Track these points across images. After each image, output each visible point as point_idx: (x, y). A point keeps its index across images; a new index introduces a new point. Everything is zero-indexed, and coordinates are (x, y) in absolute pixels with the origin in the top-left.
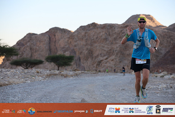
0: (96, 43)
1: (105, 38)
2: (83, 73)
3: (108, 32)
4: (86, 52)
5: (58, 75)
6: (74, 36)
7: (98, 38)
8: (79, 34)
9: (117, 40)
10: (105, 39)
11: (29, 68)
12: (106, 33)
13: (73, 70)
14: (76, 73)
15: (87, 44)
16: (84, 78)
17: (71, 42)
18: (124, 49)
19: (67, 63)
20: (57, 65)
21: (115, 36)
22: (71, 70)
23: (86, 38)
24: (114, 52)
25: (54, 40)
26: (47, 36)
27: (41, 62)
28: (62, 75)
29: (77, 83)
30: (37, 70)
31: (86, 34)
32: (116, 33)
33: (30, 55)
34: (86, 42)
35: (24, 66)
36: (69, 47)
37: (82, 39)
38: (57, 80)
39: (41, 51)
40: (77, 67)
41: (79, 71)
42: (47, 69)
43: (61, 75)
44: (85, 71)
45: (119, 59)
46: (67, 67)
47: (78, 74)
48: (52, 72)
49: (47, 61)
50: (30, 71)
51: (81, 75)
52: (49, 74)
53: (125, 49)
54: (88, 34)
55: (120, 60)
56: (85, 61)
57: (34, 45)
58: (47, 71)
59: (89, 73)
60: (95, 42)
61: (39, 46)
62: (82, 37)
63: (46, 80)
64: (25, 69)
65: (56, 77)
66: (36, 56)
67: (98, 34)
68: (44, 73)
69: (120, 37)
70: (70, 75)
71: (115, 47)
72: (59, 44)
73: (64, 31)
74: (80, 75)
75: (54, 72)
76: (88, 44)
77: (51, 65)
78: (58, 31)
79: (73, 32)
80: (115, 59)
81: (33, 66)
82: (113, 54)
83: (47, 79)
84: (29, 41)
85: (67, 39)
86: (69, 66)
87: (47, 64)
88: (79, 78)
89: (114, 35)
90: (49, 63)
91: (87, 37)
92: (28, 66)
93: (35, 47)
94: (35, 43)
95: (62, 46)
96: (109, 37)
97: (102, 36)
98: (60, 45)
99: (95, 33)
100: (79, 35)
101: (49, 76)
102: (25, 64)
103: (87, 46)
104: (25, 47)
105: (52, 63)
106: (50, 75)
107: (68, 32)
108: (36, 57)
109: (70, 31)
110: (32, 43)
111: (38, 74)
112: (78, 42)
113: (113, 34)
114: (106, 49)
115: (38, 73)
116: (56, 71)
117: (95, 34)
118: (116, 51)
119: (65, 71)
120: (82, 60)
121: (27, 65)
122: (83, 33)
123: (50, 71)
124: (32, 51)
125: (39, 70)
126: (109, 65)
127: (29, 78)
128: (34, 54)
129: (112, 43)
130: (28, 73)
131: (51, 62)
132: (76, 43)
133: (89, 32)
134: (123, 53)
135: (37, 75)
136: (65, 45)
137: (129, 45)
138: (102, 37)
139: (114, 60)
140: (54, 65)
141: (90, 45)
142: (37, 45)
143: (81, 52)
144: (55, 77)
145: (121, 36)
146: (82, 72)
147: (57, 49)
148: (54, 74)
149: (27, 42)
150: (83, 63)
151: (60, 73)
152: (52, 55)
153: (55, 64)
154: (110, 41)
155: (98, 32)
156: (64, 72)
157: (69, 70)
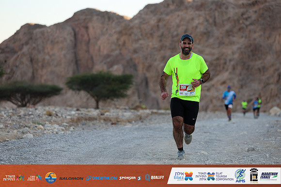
1: (205, 31)
2: (156, 113)
3: (211, 17)
5: (96, 119)
6: (132, 28)
8: (144, 24)
9: (234, 36)
10: (205, 33)
11: (28, 105)
12: (207, 21)
13: (131, 107)
14: (139, 113)
15: (162, 48)
16: (158, 125)
17: (124, 43)
18: (249, 56)
19: (117, 93)
20: (93, 96)
21: (228, 26)
22: (127, 108)
23: (160, 33)
24: (228, 63)
25: (86, 37)
26: (69, 29)
27: (55, 91)
28: (106, 120)
29: (142, 138)
30: (47, 108)
31: (161, 24)
32: (229, 18)
33: (30, 75)
34: (161, 41)
35: (17, 100)
36: (121, 54)
38: (95, 131)
39: (56, 66)
40: (141, 100)
41: (146, 109)
42: (71, 106)
43: (104, 120)
44: (159, 109)
45: (239, 81)
46: (117, 101)
47: (143, 115)
48: (82, 112)
49: (71, 88)
50: (32, 112)
51: (150, 120)
52: (75, 118)
53: (253, 55)
54: (165, 23)
55: (240, 83)
57: (39, 52)
58: (71, 110)
61: (51, 53)
62: (152, 29)
63: (69, 130)
64: (19, 106)
65: (93, 124)
66: (45, 77)
67: (188, 22)
68: (64, 116)
69: (240, 29)
70: (124, 118)
71: (230, 52)
72: (97, 48)
73: (108, 17)
74: (149, 118)
75: (87, 113)
76: (166, 46)
77: (81, 98)
78: (95, 18)
79: (129, 19)
80: (230, 79)
81: (37, 100)
82: (223, 68)
83: (72, 129)
84: (27, 43)
85: (115, 36)
86: (122, 99)
87: (69, 94)
88: (146, 125)
89: (225, 23)
90: (74, 92)
91: (161, 31)
92: (26, 100)
93: (40, 57)
94: (40, 48)
95: (105, 52)
96: (214, 28)
97: (196, 27)
98: (99, 50)
99: (180, 21)
100: (142, 26)
101: (76, 122)
102: (18, 95)
103: (162, 52)
104: (18, 56)
105: (83, 93)
106: (79, 120)
107: (117, 19)
108: (45, 80)
109: (122, 17)
110: (34, 48)
111: (50, 118)
112: (141, 42)
113: (223, 21)
114: (209, 58)
115: (50, 115)
116: (93, 110)
117: (182, 23)
118: (230, 60)
119: (112, 111)
120: (151, 85)
121: (23, 99)
122: (153, 21)
123: (78, 110)
124: (35, 66)
125: (51, 109)
126: (216, 94)
127: (29, 127)
128: (40, 71)
129: (221, 43)
130: (27, 117)
131: (79, 90)
132: (136, 46)
133: (168, 18)
135: (47, 121)
136: (112, 50)
137: (261, 46)
138: (198, 30)
139: (228, 82)
140: (86, 98)
141: (169, 49)
142: (46, 51)
143: (150, 66)
144: (91, 124)
145: (243, 25)
146: (152, 113)
147: (92, 58)
148: (87, 117)
149: (23, 45)
150: (155, 92)
151: (102, 115)
152: (82, 73)
153: (89, 95)
154: (218, 38)
155: (188, 17)
156: (112, 113)
157: (123, 109)
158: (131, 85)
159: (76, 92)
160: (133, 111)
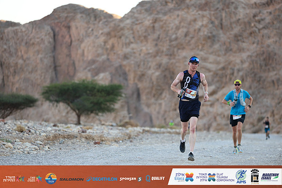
0: (184, 48)
1: (210, 35)
2: (148, 131)
3: (216, 18)
4: (154, 74)
5: (77, 137)
6: (122, 29)
7: (191, 36)
8: (136, 24)
9: (244, 42)
10: (209, 38)
12: (212, 23)
13: (119, 124)
14: (128, 131)
15: (157, 53)
16: (149, 146)
17: (113, 47)
18: (261, 66)
19: (103, 106)
20: (74, 110)
21: (237, 30)
22: (114, 124)
23: (155, 36)
24: (235, 74)
25: (67, 39)
26: (47, 28)
27: (29, 102)
28: (89, 138)
30: (18, 123)
31: (157, 25)
32: (239, 19)
34: (156, 45)
36: (108, 59)
37: (145, 37)
38: (74, 151)
39: (31, 72)
40: (131, 115)
41: (136, 126)
42: (45, 121)
43: (86, 138)
44: (153, 126)
46: (102, 116)
47: (132, 134)
48: (61, 128)
49: (48, 99)
52: (51, 135)
53: (266, 65)
54: (161, 23)
56: (153, 100)
57: (11, 55)
58: (46, 126)
59: (164, 133)
60: (181, 47)
61: (25, 57)
62: (146, 31)
63: (43, 150)
66: (16, 86)
67: (190, 24)
68: (38, 133)
69: (251, 34)
70: (109, 137)
71: (238, 61)
72: (80, 51)
73: (95, 15)
74: (140, 137)
75: (66, 130)
76: (163, 52)
77: (59, 111)
78: (79, 16)
79: (119, 18)
81: (7, 113)
82: (230, 79)
83: (46, 148)
85: (103, 38)
86: (108, 114)
88: (135, 146)
89: (234, 25)
90: (51, 104)
91: (158, 33)
93: (12, 61)
94: (12, 50)
95: (90, 58)
96: (221, 32)
97: (199, 30)
98: (83, 54)
99: (180, 23)
100: (135, 27)
103: (158, 58)
105: (62, 105)
106: (56, 137)
107: (105, 18)
108: (17, 89)
109: (111, 16)
110: (5, 50)
111: (21, 134)
112: (132, 46)
113: (231, 24)
114: (213, 67)
115: (22, 131)
116: (72, 125)
117: (182, 24)
118: (239, 71)
119: (97, 127)
120: (144, 97)
122: (148, 22)
123: (54, 126)
124: (6, 72)
125: (23, 123)
126: (220, 110)
128: (11, 78)
129: (228, 50)
131: (57, 101)
132: (127, 50)
133: (165, 18)
134: (260, 77)
135: (18, 138)
136: (98, 55)
137: (275, 54)
138: (201, 34)
140: (66, 111)
141: (167, 55)
142: (20, 53)
143: (143, 75)
144: (70, 142)
145: (255, 29)
146: (143, 130)
147: (74, 64)
148: (66, 134)
150: (148, 106)
151: (83, 132)
152: (62, 81)
153: (69, 108)
154: (225, 43)
155: (190, 18)
156: (95, 130)
157: (109, 125)
158: (119, 98)
159: (53, 104)
160: (120, 128)
